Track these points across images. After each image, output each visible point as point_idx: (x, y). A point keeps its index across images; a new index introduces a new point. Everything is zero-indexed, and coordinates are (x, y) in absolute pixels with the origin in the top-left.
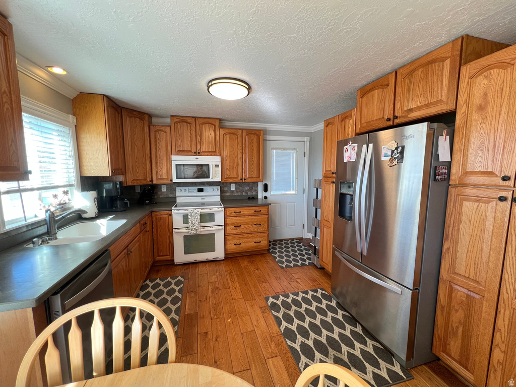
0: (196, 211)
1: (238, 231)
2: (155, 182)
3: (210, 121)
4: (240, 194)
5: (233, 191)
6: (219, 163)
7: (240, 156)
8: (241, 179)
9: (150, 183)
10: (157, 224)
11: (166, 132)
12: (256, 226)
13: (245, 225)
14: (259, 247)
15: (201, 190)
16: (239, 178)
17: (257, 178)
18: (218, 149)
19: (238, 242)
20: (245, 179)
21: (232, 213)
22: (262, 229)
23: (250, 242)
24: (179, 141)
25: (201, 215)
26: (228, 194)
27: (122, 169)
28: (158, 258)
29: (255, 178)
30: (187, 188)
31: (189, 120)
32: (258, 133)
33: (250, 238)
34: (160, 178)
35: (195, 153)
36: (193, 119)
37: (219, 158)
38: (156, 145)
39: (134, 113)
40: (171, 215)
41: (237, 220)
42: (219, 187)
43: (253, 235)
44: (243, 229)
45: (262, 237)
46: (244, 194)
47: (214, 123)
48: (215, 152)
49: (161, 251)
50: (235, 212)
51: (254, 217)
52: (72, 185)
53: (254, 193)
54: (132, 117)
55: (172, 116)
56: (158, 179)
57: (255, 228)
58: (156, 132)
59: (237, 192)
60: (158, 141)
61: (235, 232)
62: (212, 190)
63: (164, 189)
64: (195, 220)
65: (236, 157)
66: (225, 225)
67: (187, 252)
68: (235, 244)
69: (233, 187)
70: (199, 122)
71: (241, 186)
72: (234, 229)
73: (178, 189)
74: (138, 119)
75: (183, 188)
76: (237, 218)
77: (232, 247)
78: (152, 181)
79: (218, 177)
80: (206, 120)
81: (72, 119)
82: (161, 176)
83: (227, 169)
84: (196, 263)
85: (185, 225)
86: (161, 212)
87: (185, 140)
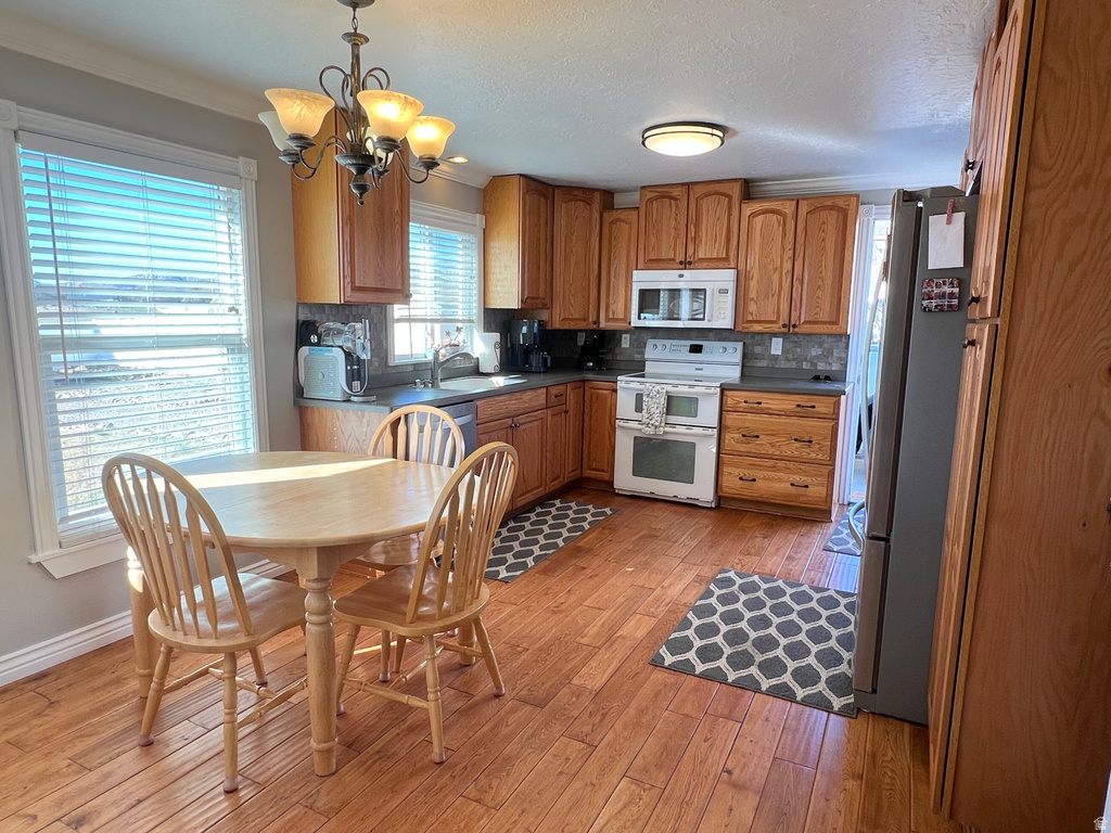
0: (658, 387)
1: (751, 447)
2: (603, 325)
3: (718, 187)
4: (793, 365)
5: (776, 358)
6: (731, 287)
7: (787, 266)
8: (784, 326)
9: (595, 327)
10: (591, 406)
11: (630, 223)
12: (798, 445)
13: (771, 438)
14: (802, 499)
15: (696, 349)
16: (781, 323)
17: (831, 323)
18: (733, 252)
19: (749, 473)
20: (794, 326)
21: (739, 402)
22: (813, 455)
23: (780, 480)
24: (653, 239)
25: (670, 398)
26: (764, 363)
27: (544, 299)
28: (588, 473)
29: (824, 323)
30: (668, 342)
31: (676, 192)
32: (840, 203)
33: (779, 470)
34: (611, 316)
35: (681, 263)
36: (685, 189)
37: (730, 274)
38: (610, 251)
39: (576, 193)
40: (616, 391)
41: (751, 420)
42: (740, 346)
43: (790, 465)
44: (763, 444)
45: (814, 475)
46: (805, 366)
47: (729, 192)
48: (727, 259)
49: (595, 460)
50: (746, 402)
51: (793, 420)
52: (471, 321)
53: (835, 367)
54: (571, 201)
55: (643, 188)
56: (608, 319)
57: (793, 449)
58: (611, 223)
59: (788, 360)
60: (614, 243)
61: (742, 448)
62: (721, 350)
63: (626, 341)
64: (655, 406)
65: (775, 270)
66: (721, 428)
67: (637, 472)
68: (741, 479)
69: (777, 347)
70: (698, 191)
71: (800, 346)
72: (742, 442)
73: (650, 343)
74: (582, 203)
75: (660, 343)
76: (750, 416)
77: (732, 484)
78: (597, 322)
79: (724, 318)
80: (712, 188)
81: (479, 219)
82: (613, 313)
83: (752, 299)
84: (651, 500)
85: (637, 416)
86: (599, 382)
87: (664, 237)
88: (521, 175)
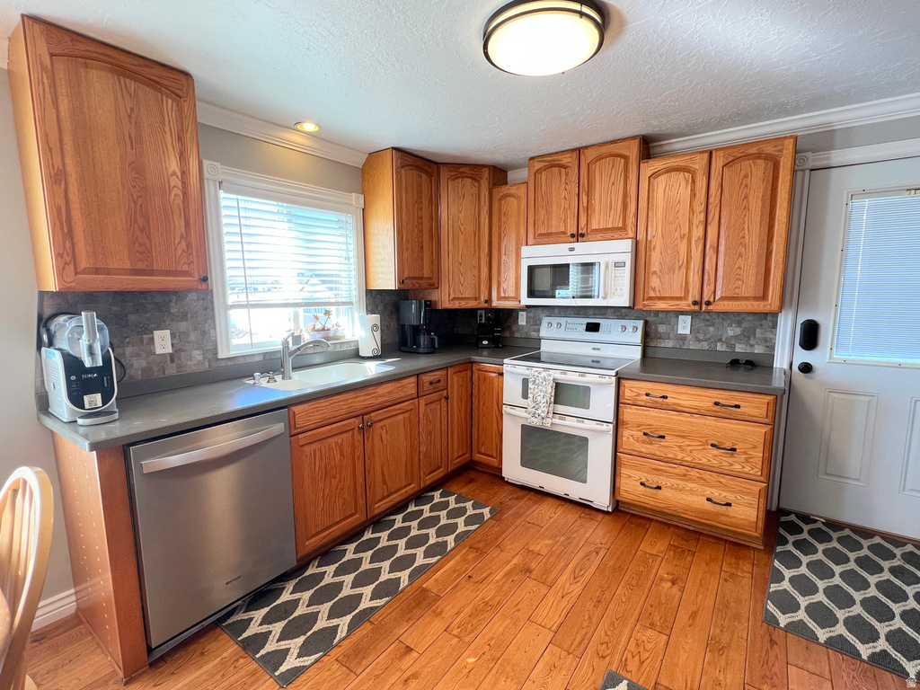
0: (544, 374)
1: (655, 448)
2: (496, 303)
3: (614, 149)
4: (705, 346)
5: (683, 338)
6: (627, 259)
7: (698, 232)
8: (695, 303)
9: (486, 305)
10: (479, 388)
11: (518, 198)
12: (716, 452)
13: (680, 440)
14: (722, 518)
15: (593, 328)
16: (690, 300)
17: (755, 298)
18: (631, 220)
19: (654, 479)
20: (708, 303)
21: (639, 395)
22: (737, 467)
23: (692, 492)
24: (542, 214)
25: (558, 386)
26: (669, 344)
27: (431, 278)
28: (477, 457)
29: (746, 299)
30: (563, 320)
31: (565, 160)
32: (770, 149)
33: (691, 480)
34: (502, 295)
35: (573, 236)
36: (575, 155)
37: (625, 245)
38: (500, 228)
39: (462, 170)
40: (502, 374)
41: (655, 418)
42: (640, 324)
43: (706, 475)
44: (670, 447)
45: (740, 492)
46: (720, 347)
47: (625, 152)
48: (624, 228)
49: (483, 444)
50: (647, 395)
51: (710, 421)
52: (350, 303)
53: (758, 350)
54: (457, 178)
55: (532, 159)
56: (499, 298)
57: (711, 457)
58: (500, 199)
59: (699, 341)
60: (503, 219)
61: (644, 448)
62: (620, 330)
63: (522, 319)
64: (543, 392)
65: (682, 237)
66: (618, 423)
67: (527, 461)
68: (642, 484)
69: (684, 326)
70: (590, 155)
71: (713, 325)
72: (644, 442)
73: (545, 320)
74: (469, 180)
75: (555, 320)
76: (653, 412)
77: (632, 489)
78: (489, 301)
79: (621, 295)
80: (604, 150)
81: (356, 199)
82: (505, 292)
83: (655, 273)
84: (541, 494)
85: (523, 402)
86: (487, 363)
87: (555, 208)
88: (393, 148)
